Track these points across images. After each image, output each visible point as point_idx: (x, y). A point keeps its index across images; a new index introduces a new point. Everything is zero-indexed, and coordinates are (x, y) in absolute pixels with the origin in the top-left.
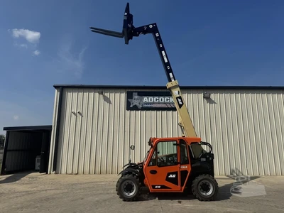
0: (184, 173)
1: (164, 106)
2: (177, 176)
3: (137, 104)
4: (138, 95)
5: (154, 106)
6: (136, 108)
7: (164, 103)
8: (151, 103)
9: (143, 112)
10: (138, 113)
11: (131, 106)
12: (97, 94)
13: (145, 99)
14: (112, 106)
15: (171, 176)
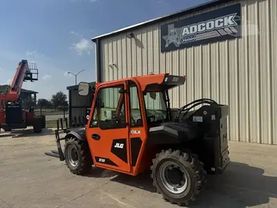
0: (136, 141)
1: (215, 34)
2: (125, 146)
3: (175, 41)
4: (175, 27)
5: (198, 38)
6: (172, 48)
7: (215, 29)
8: (193, 36)
9: (183, 52)
10: (175, 53)
11: (167, 46)
12: (129, 40)
13: (186, 31)
14: (145, 51)
15: (117, 146)
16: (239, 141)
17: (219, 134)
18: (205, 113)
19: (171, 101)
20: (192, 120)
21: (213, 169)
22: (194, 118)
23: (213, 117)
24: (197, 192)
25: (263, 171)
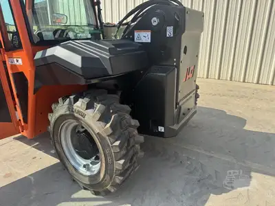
16: (219, 79)
17: (178, 67)
18: (155, 21)
19: (102, 6)
20: (133, 39)
21: (161, 129)
22: (136, 34)
23: (170, 31)
24: (118, 180)
25: (243, 122)
